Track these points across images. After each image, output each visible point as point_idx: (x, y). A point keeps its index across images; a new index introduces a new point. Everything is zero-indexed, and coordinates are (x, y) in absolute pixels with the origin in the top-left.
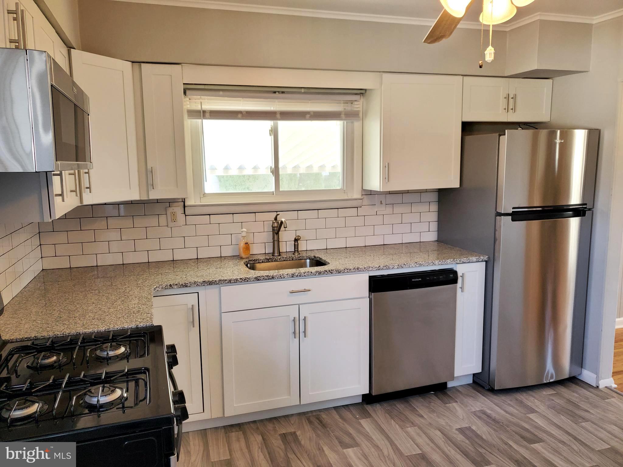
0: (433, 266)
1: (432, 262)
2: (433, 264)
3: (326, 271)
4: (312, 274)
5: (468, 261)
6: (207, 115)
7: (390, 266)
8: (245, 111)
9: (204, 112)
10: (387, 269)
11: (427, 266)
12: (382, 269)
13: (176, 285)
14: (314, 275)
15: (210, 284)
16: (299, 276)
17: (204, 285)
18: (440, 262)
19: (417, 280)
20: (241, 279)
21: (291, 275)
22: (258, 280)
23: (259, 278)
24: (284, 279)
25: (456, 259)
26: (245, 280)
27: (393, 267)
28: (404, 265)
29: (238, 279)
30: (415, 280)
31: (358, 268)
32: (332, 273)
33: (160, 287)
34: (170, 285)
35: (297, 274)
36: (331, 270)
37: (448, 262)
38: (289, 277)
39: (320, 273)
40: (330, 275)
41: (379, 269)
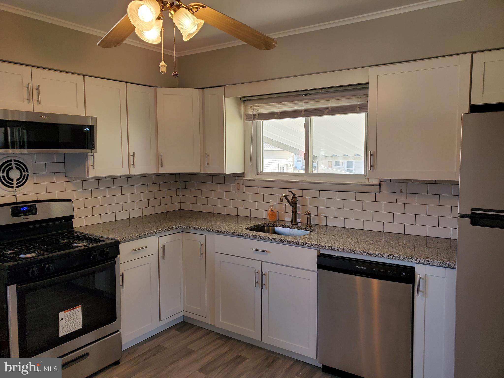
0: (381, 258)
1: (381, 254)
2: (382, 256)
3: (280, 239)
4: (269, 239)
5: (427, 263)
6: (256, 117)
7: (335, 248)
8: (279, 112)
9: (254, 115)
10: (333, 250)
11: (375, 256)
12: (327, 249)
13: (192, 227)
14: (271, 240)
15: (208, 231)
16: (260, 238)
17: (205, 231)
18: (391, 256)
19: (361, 268)
20: (224, 231)
21: (254, 236)
22: (234, 235)
23: (234, 233)
24: (249, 238)
25: (411, 257)
26: (226, 232)
27: (338, 249)
28: (350, 251)
29: (223, 231)
30: (359, 267)
31: (305, 243)
32: (284, 242)
33: (183, 226)
34: (189, 226)
35: (258, 236)
36: (284, 239)
37: (400, 258)
38: (253, 237)
39: (275, 240)
40: (281, 243)
41: (325, 249)
